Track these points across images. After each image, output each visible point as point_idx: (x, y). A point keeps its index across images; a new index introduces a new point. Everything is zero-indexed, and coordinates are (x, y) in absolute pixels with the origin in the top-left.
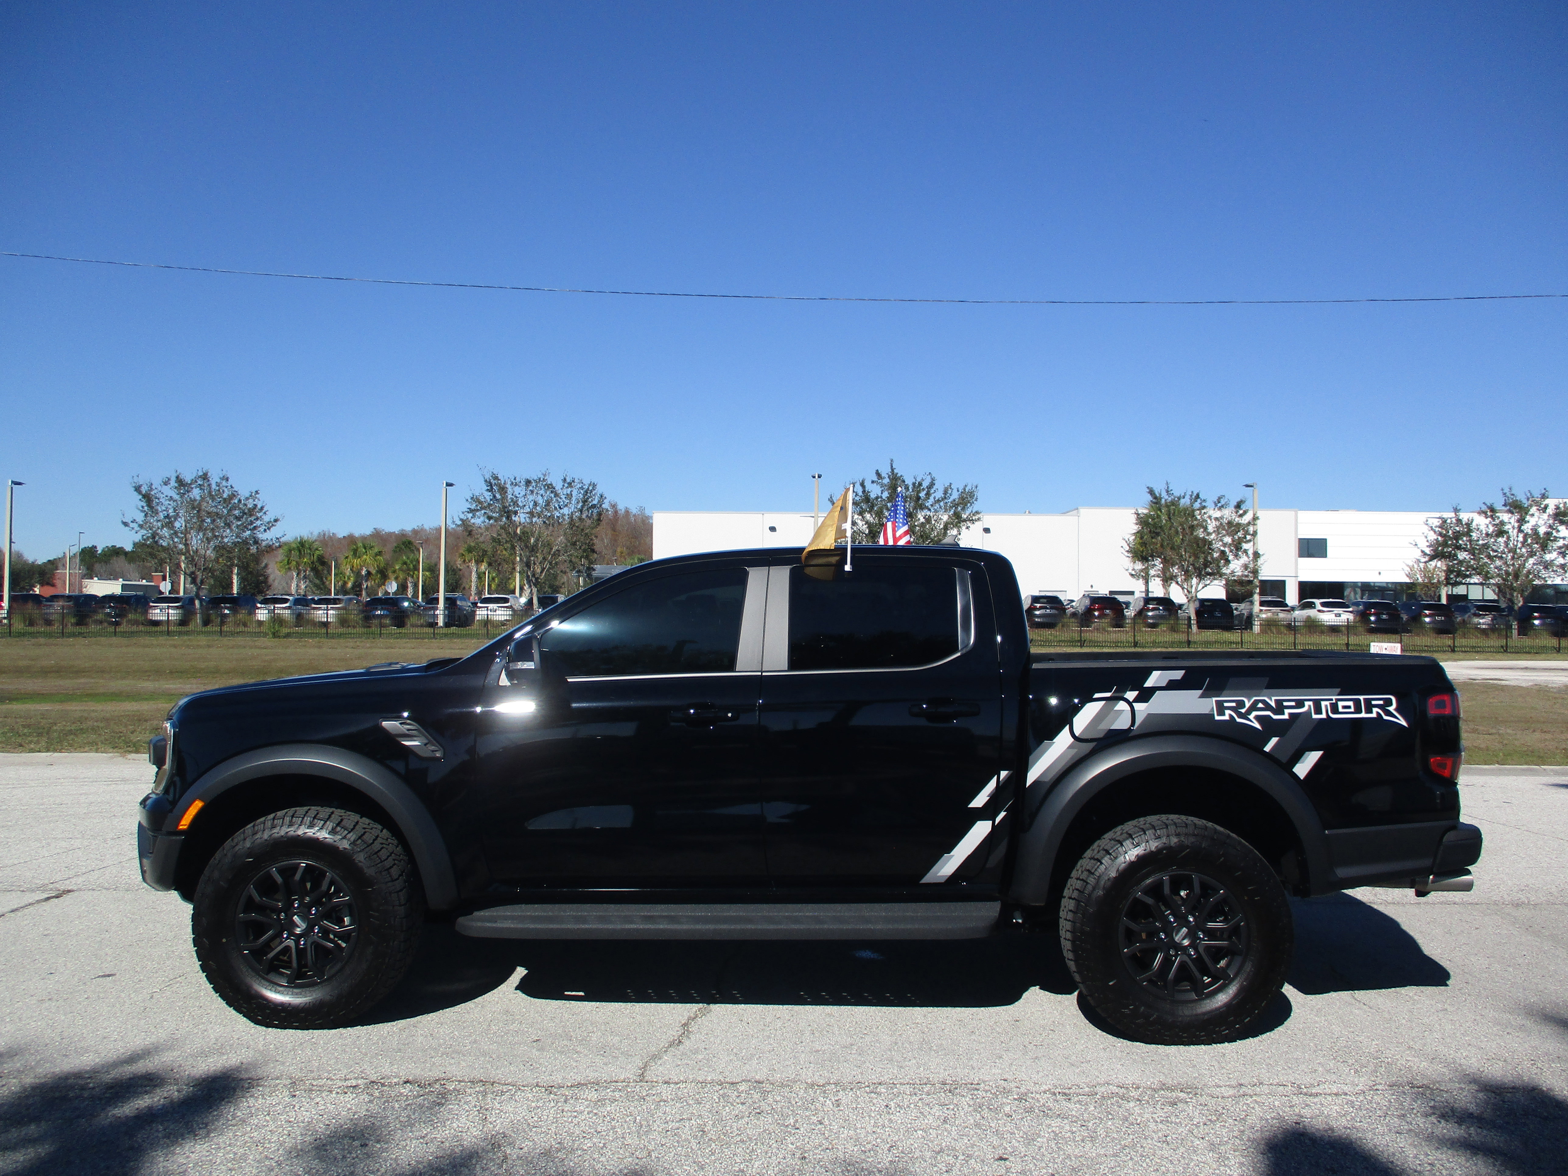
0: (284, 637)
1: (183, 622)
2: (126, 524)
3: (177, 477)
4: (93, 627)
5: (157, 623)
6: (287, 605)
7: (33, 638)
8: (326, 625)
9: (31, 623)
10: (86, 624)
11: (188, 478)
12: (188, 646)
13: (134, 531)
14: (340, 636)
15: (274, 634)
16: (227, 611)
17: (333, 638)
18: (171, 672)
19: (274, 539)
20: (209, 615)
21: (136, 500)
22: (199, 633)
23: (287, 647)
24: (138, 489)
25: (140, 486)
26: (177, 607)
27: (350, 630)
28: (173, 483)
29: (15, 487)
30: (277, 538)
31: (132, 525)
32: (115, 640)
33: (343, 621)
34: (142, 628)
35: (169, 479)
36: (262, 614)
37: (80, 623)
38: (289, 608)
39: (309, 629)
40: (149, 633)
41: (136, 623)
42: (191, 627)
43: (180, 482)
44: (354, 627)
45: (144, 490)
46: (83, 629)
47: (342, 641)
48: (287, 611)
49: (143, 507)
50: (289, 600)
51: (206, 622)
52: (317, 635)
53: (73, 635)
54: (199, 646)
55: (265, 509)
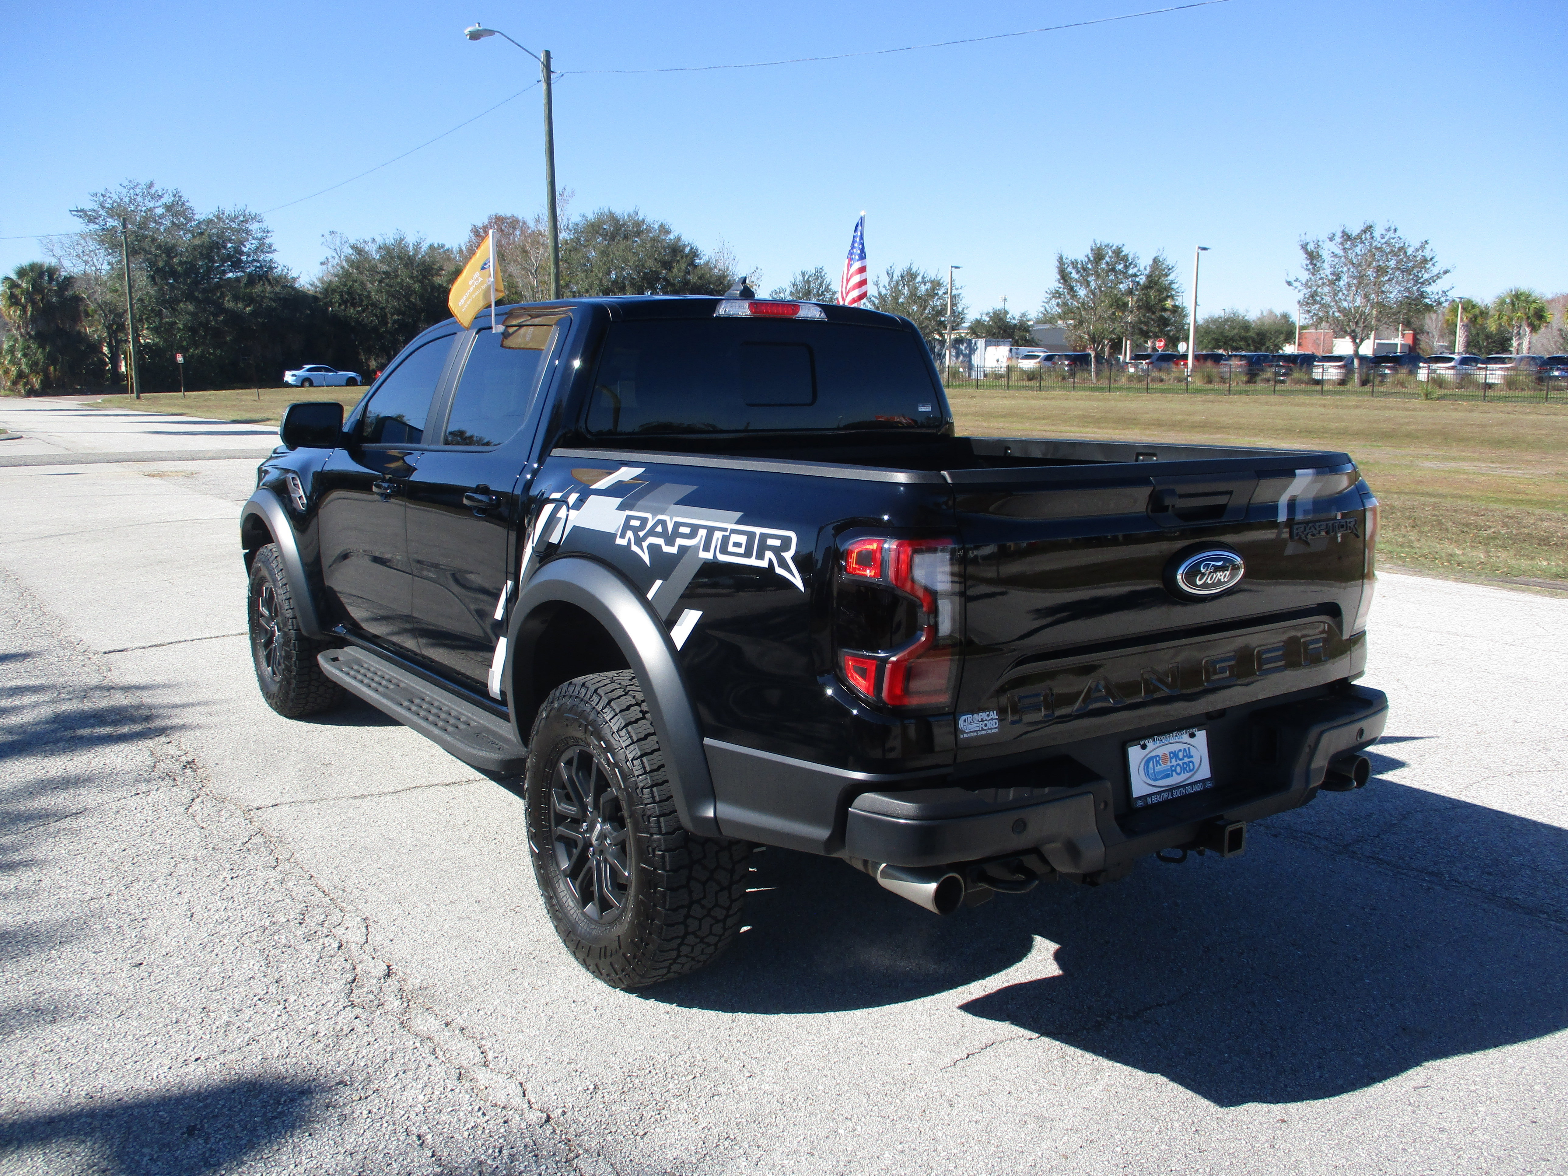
0: (1438, 399)
1: (1342, 382)
2: (1289, 283)
3: (1343, 232)
4: (1260, 386)
5: (1318, 382)
6: (1452, 364)
7: (1205, 395)
8: (1490, 386)
9: (1210, 381)
10: (1255, 382)
11: (1355, 231)
12: (1337, 407)
13: (1297, 290)
14: (1505, 399)
15: (1427, 395)
16: (1387, 371)
17: (1491, 401)
18: (1300, 432)
19: (1440, 293)
20: (1368, 375)
21: (1302, 258)
22: (1356, 392)
23: (1436, 410)
24: (1304, 247)
25: (1307, 244)
26: (1339, 367)
27: (1518, 393)
28: (1338, 239)
29: (1202, 252)
30: (1443, 292)
31: (1295, 284)
32: (1273, 398)
33: (1510, 383)
34: (1303, 386)
35: (1334, 235)
36: (1422, 374)
37: (1249, 381)
38: (1453, 368)
39: (1471, 391)
40: (1305, 392)
41: (1299, 381)
42: (1348, 387)
43: (1346, 237)
44: (1523, 390)
45: (1309, 248)
46: (1251, 387)
47: (1501, 404)
48: (1452, 372)
49: (1307, 265)
50: (1453, 359)
51: (1364, 383)
52: (1474, 397)
53: (1240, 393)
54: (1348, 407)
55: (1434, 260)
